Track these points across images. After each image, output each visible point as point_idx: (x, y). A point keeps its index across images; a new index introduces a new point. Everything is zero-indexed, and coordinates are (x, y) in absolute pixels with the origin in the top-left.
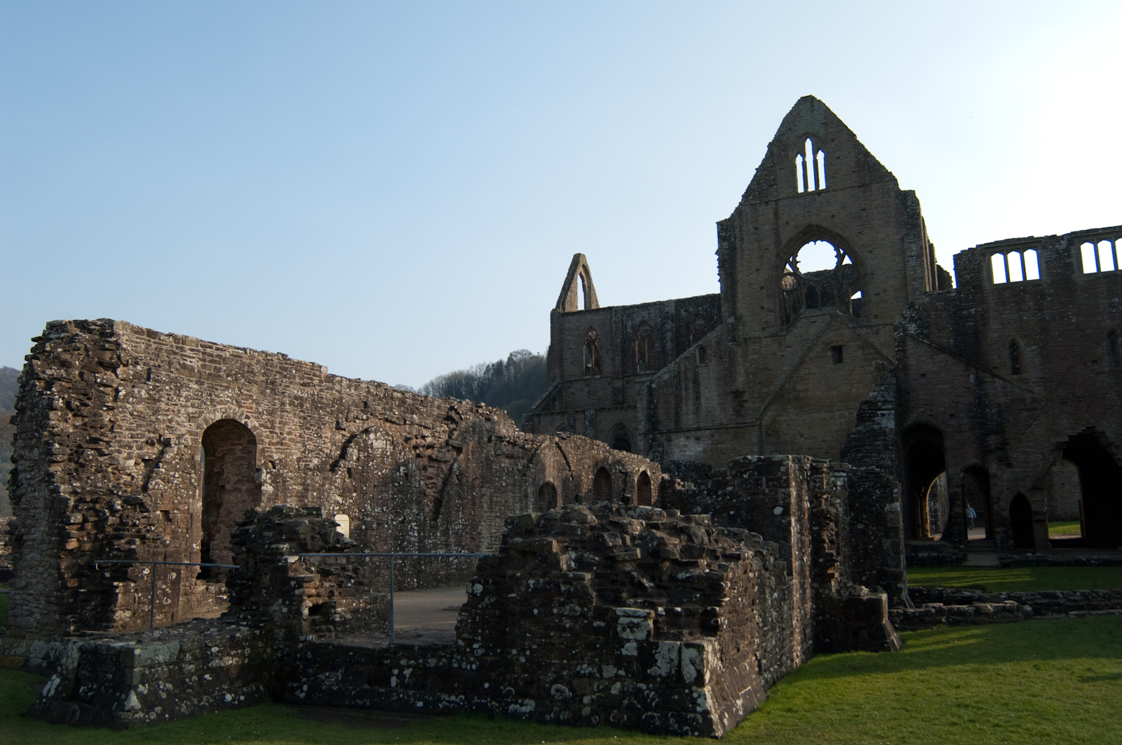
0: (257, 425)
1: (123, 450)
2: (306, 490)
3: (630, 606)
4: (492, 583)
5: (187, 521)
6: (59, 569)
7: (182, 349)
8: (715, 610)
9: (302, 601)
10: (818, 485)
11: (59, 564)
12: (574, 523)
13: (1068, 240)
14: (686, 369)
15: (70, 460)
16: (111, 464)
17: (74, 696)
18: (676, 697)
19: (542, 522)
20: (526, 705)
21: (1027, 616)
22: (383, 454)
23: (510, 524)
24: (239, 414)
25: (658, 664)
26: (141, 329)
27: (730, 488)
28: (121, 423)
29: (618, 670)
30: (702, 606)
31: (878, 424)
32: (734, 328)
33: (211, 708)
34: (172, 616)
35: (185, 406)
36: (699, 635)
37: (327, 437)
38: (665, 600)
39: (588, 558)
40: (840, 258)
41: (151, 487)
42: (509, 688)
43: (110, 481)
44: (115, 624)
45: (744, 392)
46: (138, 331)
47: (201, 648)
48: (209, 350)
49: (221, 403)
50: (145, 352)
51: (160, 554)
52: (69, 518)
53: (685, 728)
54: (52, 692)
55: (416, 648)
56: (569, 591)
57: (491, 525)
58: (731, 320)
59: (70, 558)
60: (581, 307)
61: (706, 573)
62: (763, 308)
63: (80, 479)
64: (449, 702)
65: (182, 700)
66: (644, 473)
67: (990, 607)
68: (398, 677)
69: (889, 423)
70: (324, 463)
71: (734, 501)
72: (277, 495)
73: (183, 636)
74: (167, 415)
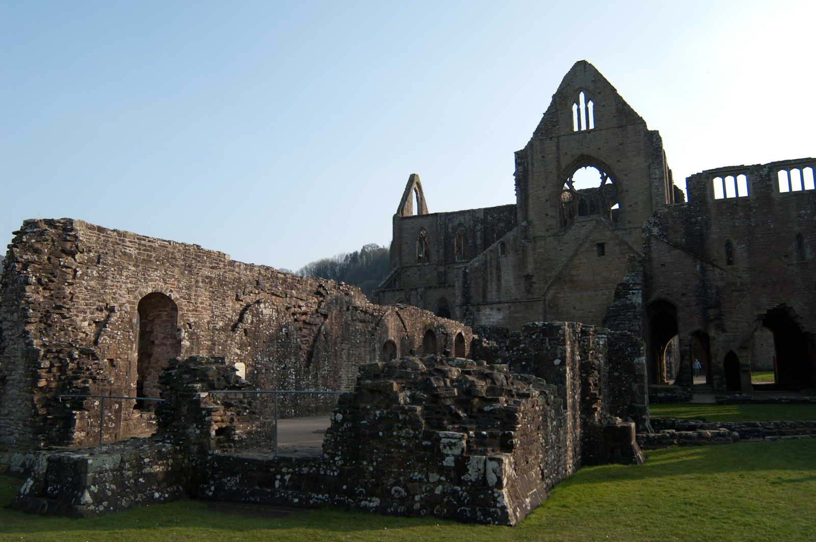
0: (178, 297)
1: (80, 315)
2: (214, 344)
3: (449, 430)
4: (349, 413)
5: (127, 367)
6: (32, 401)
7: (123, 241)
8: (511, 433)
9: (210, 425)
10: (586, 343)
11: (33, 397)
12: (409, 370)
13: (769, 168)
14: (491, 259)
15: (41, 322)
16: (71, 325)
17: (43, 494)
18: (482, 496)
19: (386, 369)
20: (374, 502)
21: (735, 440)
22: (270, 319)
23: (362, 370)
24: (165, 289)
25: (470, 472)
26: (93, 226)
27: (522, 346)
28: (78, 295)
29: (441, 476)
30: (501, 430)
31: (630, 300)
32: (526, 229)
33: (144, 503)
34: (116, 436)
35: (126, 283)
36: (499, 452)
37: (229, 306)
38: (474, 426)
39: (419, 395)
40: (604, 179)
41: (100, 342)
42: (361, 489)
43: (70, 337)
44: (74, 442)
45: (533, 276)
46: (91, 228)
47: (136, 459)
48: (143, 242)
49: (152, 280)
50: (96, 243)
51: (107, 390)
52: (40, 364)
53: (488, 519)
54: (28, 491)
55: (294, 460)
56: (405, 419)
57: (348, 371)
58: (524, 224)
59: (40, 393)
60: (415, 212)
61: (505, 407)
62: (547, 215)
63: (48, 336)
64: (317, 499)
65: (122, 497)
66: (460, 334)
67: (709, 433)
68: (280, 480)
69: (638, 299)
70: (227, 325)
71: (525, 354)
72: (192, 348)
73: (124, 450)
74: (112, 289)
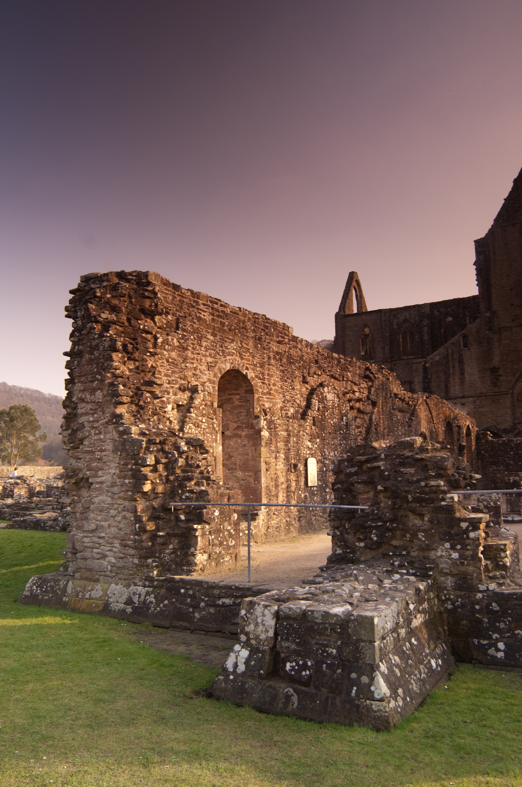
0: (254, 376)
1: (164, 395)
2: (289, 435)
6: (136, 511)
7: (197, 302)
11: (136, 507)
14: (453, 352)
15: (132, 402)
16: (162, 408)
17: (280, 676)
22: (333, 406)
24: (241, 365)
26: (168, 281)
28: (160, 369)
32: (490, 320)
34: (236, 557)
37: (297, 389)
41: (186, 431)
44: (196, 568)
45: (499, 368)
46: (166, 283)
48: (215, 306)
49: (229, 354)
52: (145, 460)
58: (488, 314)
59: (143, 500)
62: (512, 304)
63: (143, 422)
70: (297, 412)
72: (271, 440)
74: (193, 363)
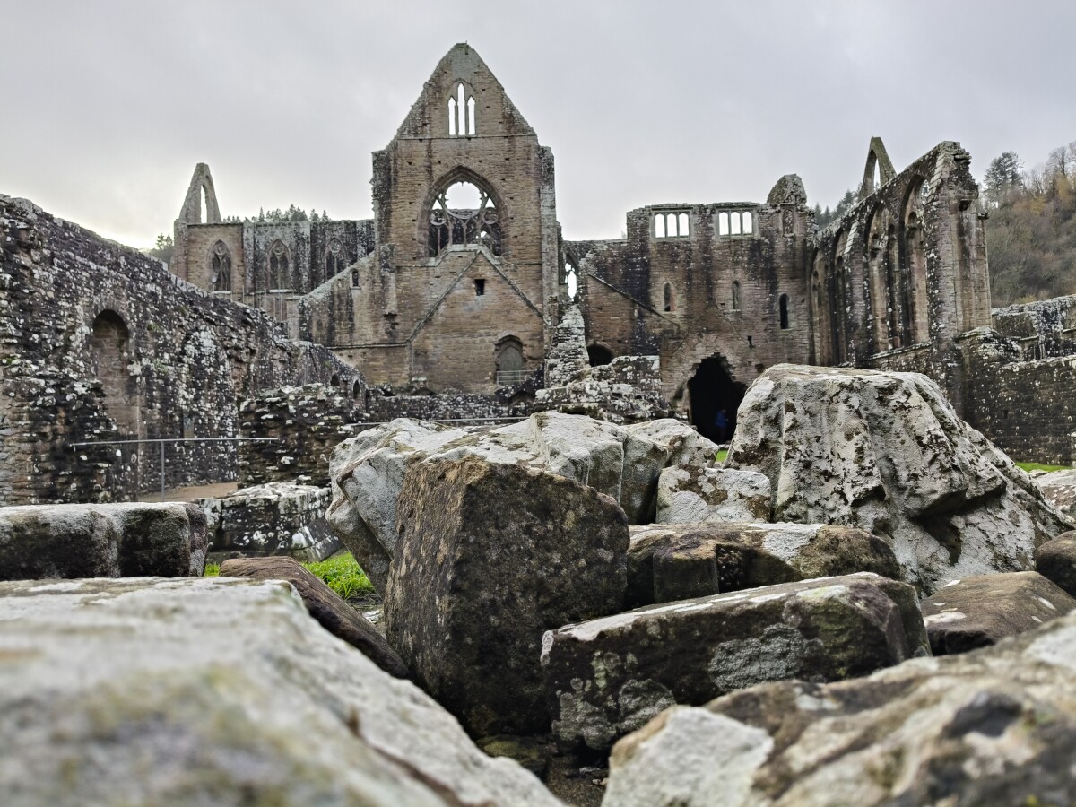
0: (129, 318)
2: (165, 384)
6: (35, 453)
13: (711, 209)
14: (339, 290)
15: (20, 343)
22: (210, 353)
24: (116, 305)
32: (387, 256)
40: (484, 200)
45: (396, 315)
58: (385, 247)
60: (204, 220)
62: (414, 239)
66: (357, 383)
70: (172, 358)
72: (147, 388)
74: (69, 303)
